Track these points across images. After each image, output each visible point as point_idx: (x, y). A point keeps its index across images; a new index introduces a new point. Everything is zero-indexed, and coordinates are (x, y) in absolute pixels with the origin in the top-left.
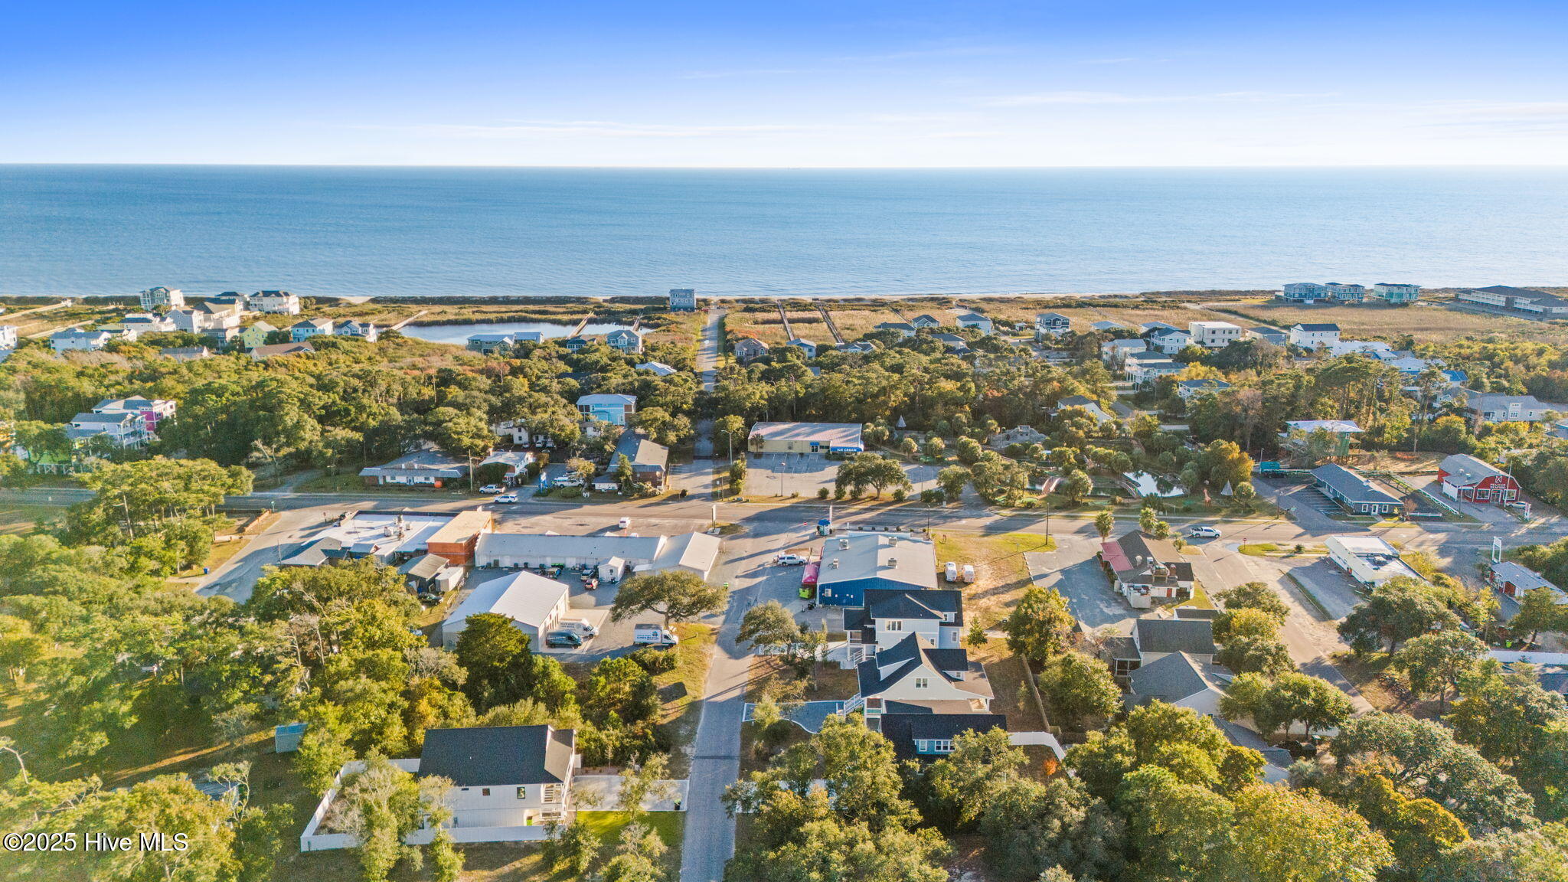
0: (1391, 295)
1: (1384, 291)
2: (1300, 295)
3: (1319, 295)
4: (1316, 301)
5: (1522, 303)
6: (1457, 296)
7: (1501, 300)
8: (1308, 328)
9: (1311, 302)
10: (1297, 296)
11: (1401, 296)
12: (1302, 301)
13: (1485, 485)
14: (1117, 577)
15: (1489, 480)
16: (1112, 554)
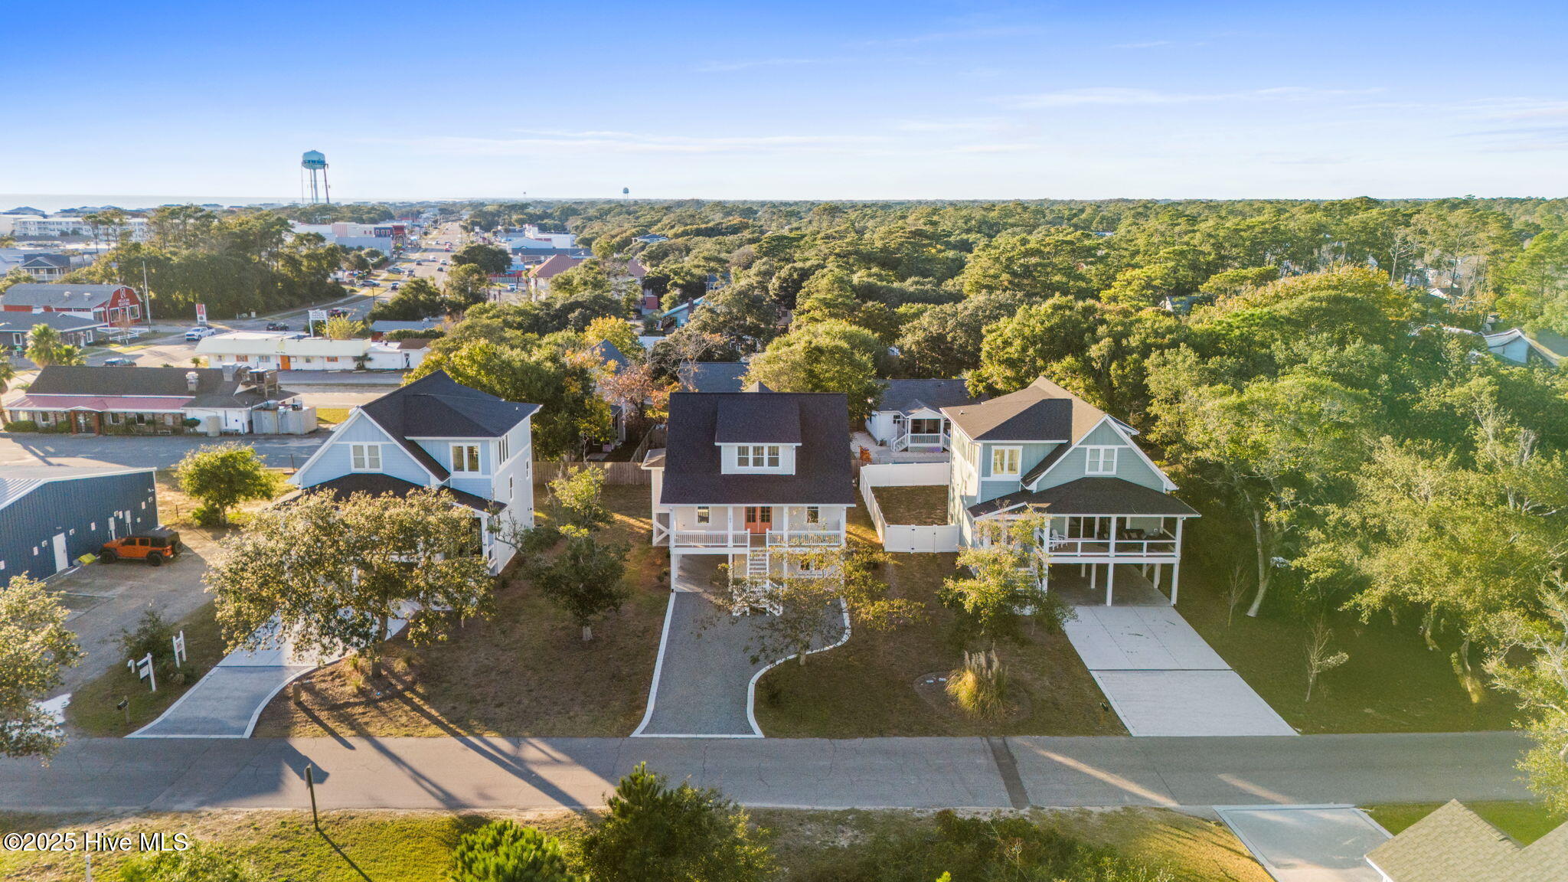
13: (114, 303)
14: (192, 413)
15: (117, 294)
16: (84, 404)
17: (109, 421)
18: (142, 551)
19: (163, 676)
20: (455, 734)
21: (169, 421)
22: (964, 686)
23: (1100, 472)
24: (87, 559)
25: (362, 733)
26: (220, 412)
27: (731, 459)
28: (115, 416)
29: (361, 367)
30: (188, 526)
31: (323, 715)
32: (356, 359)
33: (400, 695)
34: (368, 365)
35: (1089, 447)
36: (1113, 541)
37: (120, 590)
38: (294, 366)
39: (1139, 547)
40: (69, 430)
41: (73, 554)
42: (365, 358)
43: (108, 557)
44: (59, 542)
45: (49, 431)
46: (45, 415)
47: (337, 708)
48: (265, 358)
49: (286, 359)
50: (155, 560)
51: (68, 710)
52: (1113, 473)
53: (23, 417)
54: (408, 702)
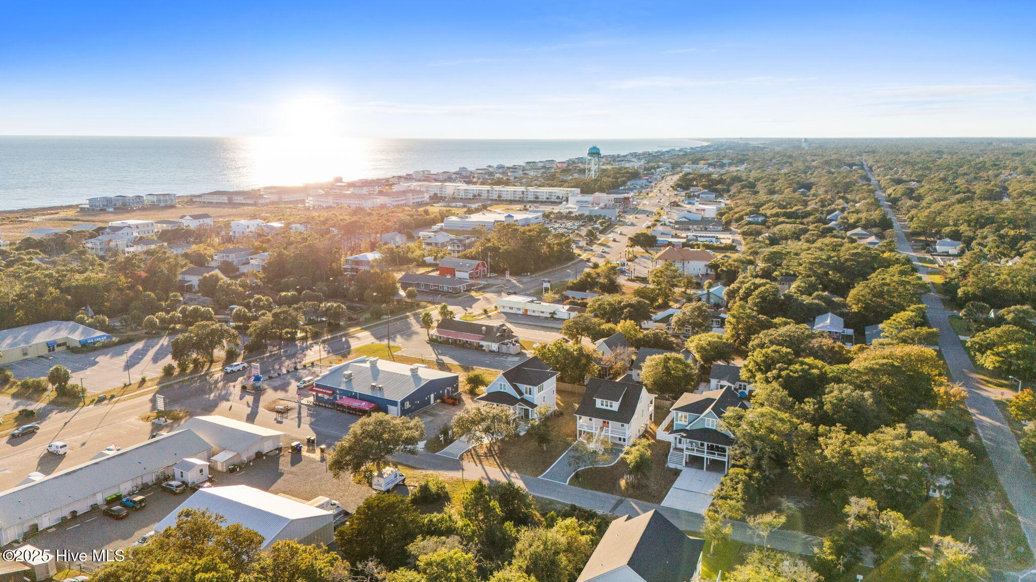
0: (159, 201)
1: (155, 199)
2: (104, 206)
3: (115, 205)
4: (115, 209)
5: (238, 199)
6: (191, 199)
7: (225, 199)
8: (195, 217)
9: (111, 210)
10: (101, 206)
11: (166, 201)
12: (105, 210)
13: (477, 268)
14: (482, 343)
15: (478, 265)
16: (452, 335)
17: (458, 342)
18: (451, 401)
19: (445, 440)
20: (500, 468)
21: (475, 344)
22: (623, 483)
23: (710, 427)
24: (438, 401)
25: (481, 462)
26: (490, 343)
27: (599, 403)
28: (460, 340)
29: (552, 317)
30: (465, 392)
31: (475, 457)
32: (550, 313)
33: (493, 456)
34: (555, 316)
35: (706, 419)
36: (706, 450)
37: (444, 412)
38: (529, 313)
39: (714, 454)
40: (446, 344)
41: (435, 400)
42: (554, 313)
43: (443, 401)
44: (432, 396)
45: (441, 343)
46: (440, 337)
47: (478, 456)
48: (519, 309)
49: (526, 311)
50: (454, 404)
51: (426, 445)
52: (714, 428)
53: (434, 337)
54: (494, 458)
